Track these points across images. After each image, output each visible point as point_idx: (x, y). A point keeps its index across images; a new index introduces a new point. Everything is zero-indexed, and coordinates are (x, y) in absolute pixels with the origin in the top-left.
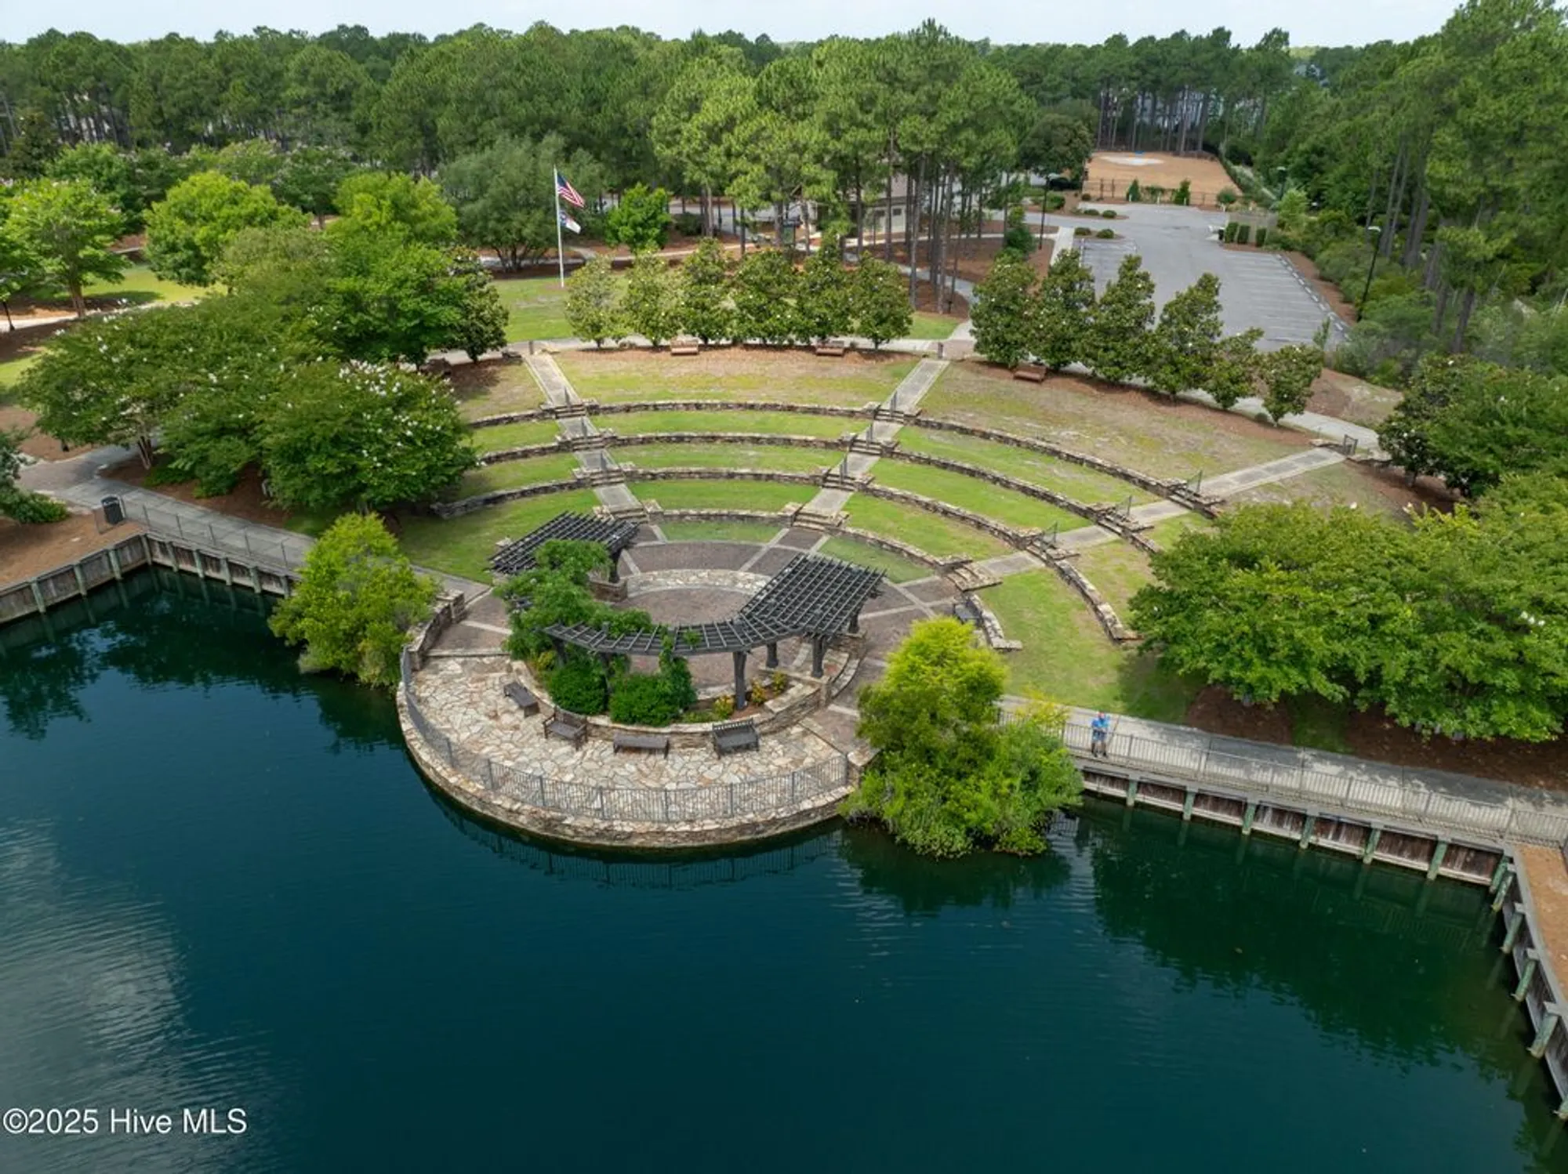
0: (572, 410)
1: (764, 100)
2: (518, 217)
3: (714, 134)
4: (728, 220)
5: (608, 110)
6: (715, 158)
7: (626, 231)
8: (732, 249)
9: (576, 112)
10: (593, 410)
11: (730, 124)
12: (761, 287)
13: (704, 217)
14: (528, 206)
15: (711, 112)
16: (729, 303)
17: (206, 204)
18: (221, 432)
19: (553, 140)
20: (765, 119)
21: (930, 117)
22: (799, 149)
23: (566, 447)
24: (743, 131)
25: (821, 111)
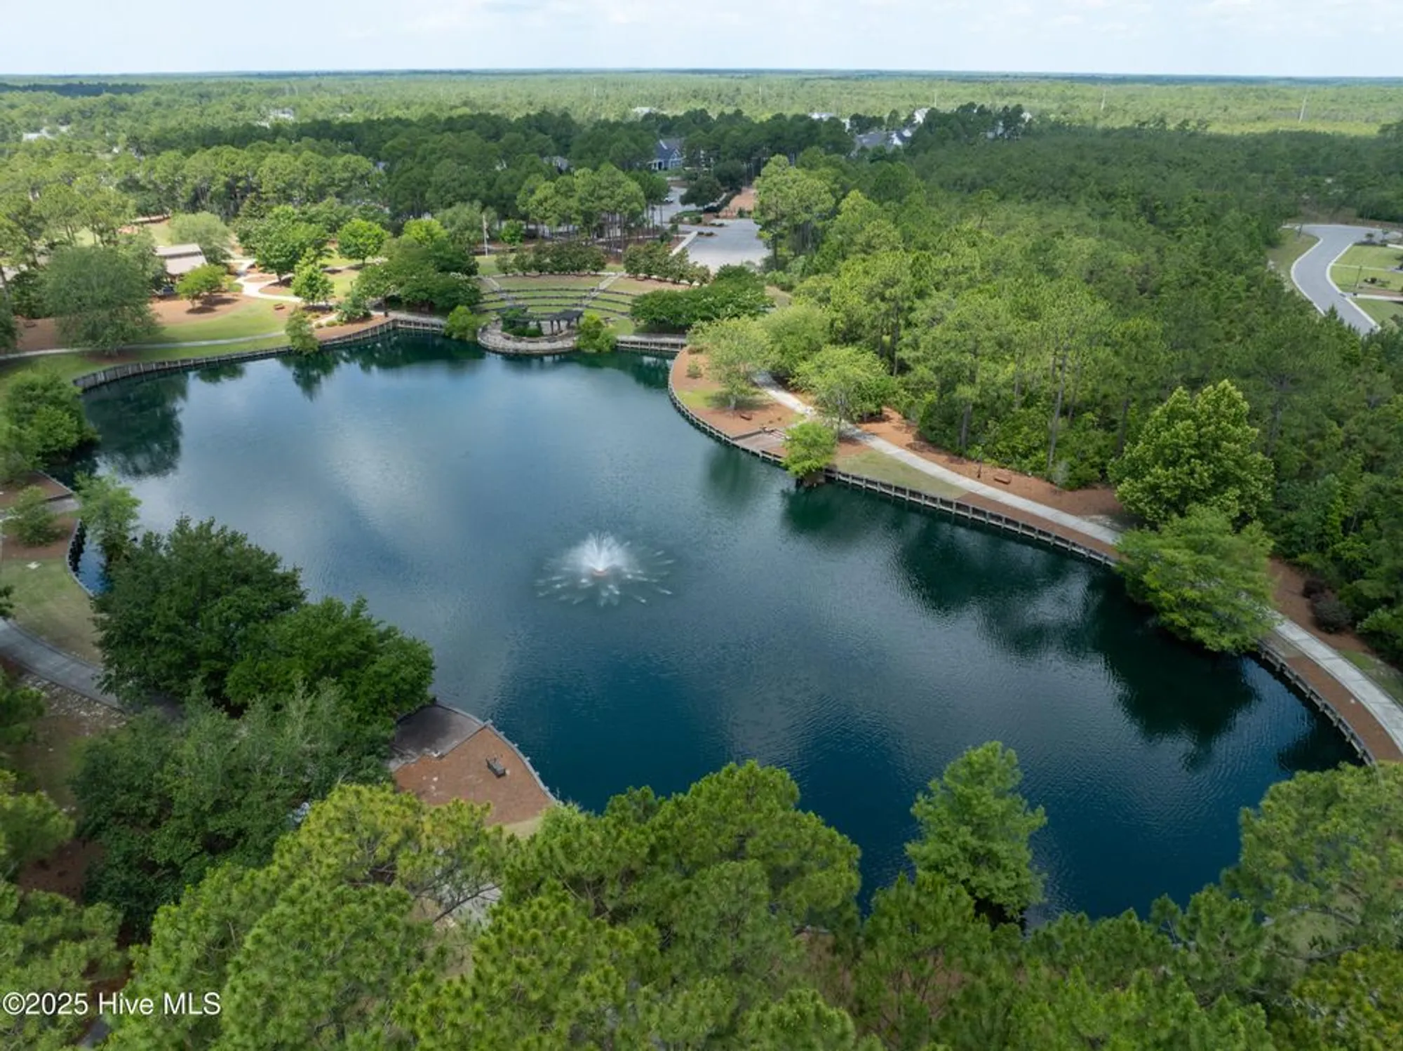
0: (502, 292)
1: (557, 191)
2: (467, 233)
3: (540, 203)
4: (547, 231)
5: (496, 187)
6: (541, 211)
7: (507, 238)
8: (548, 244)
9: (484, 191)
10: (509, 291)
11: (546, 199)
12: (557, 255)
13: (537, 230)
14: (472, 229)
15: (539, 195)
16: (548, 260)
17: (361, 231)
18: (419, 291)
19: (477, 203)
20: (558, 198)
21: (611, 198)
22: (570, 208)
23: (502, 300)
24: (550, 202)
25: (577, 196)
